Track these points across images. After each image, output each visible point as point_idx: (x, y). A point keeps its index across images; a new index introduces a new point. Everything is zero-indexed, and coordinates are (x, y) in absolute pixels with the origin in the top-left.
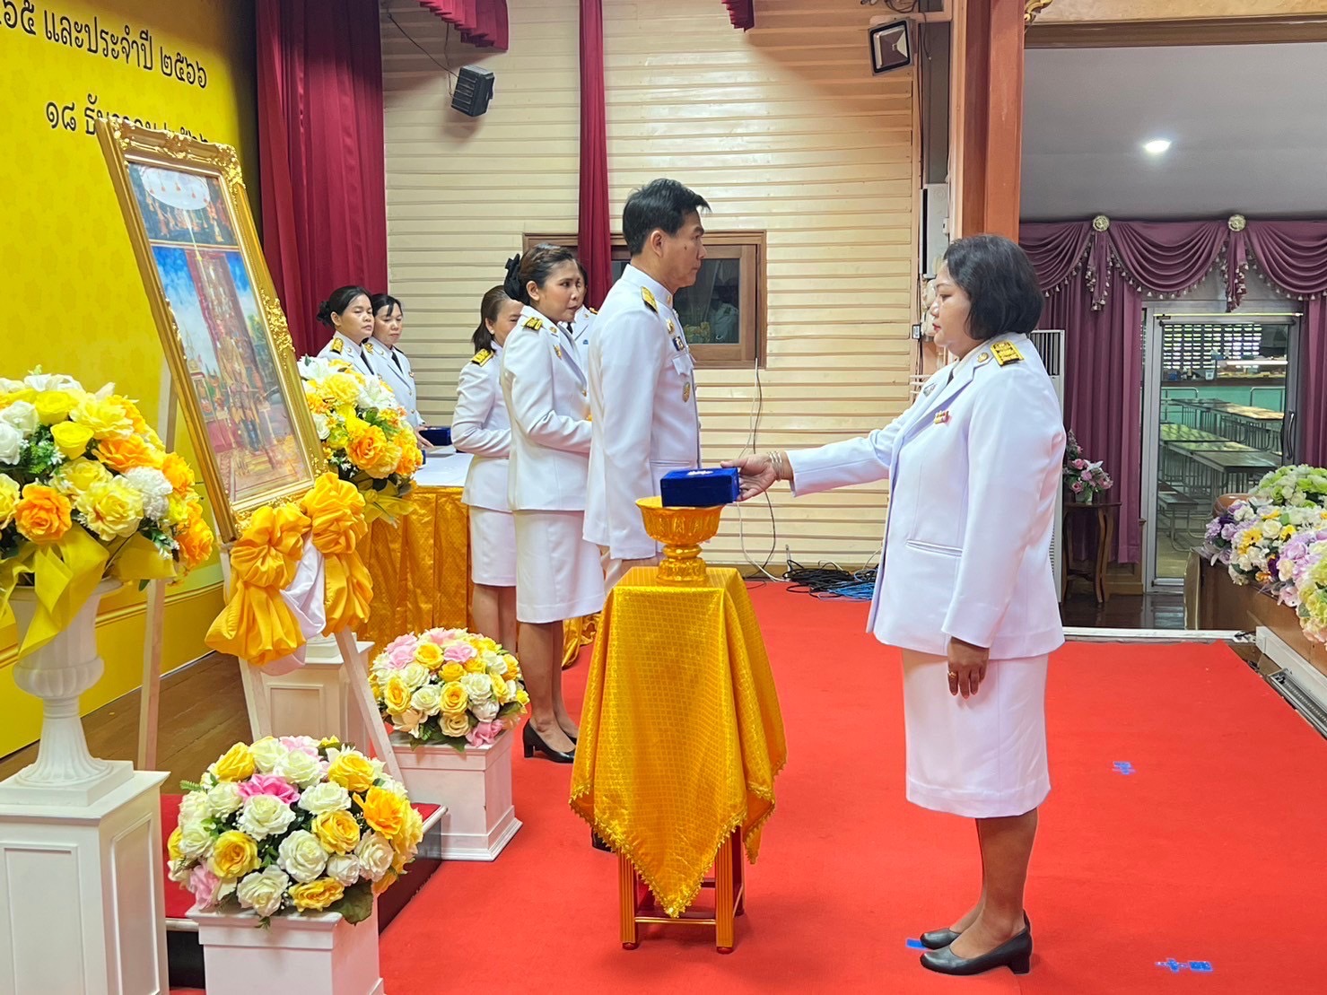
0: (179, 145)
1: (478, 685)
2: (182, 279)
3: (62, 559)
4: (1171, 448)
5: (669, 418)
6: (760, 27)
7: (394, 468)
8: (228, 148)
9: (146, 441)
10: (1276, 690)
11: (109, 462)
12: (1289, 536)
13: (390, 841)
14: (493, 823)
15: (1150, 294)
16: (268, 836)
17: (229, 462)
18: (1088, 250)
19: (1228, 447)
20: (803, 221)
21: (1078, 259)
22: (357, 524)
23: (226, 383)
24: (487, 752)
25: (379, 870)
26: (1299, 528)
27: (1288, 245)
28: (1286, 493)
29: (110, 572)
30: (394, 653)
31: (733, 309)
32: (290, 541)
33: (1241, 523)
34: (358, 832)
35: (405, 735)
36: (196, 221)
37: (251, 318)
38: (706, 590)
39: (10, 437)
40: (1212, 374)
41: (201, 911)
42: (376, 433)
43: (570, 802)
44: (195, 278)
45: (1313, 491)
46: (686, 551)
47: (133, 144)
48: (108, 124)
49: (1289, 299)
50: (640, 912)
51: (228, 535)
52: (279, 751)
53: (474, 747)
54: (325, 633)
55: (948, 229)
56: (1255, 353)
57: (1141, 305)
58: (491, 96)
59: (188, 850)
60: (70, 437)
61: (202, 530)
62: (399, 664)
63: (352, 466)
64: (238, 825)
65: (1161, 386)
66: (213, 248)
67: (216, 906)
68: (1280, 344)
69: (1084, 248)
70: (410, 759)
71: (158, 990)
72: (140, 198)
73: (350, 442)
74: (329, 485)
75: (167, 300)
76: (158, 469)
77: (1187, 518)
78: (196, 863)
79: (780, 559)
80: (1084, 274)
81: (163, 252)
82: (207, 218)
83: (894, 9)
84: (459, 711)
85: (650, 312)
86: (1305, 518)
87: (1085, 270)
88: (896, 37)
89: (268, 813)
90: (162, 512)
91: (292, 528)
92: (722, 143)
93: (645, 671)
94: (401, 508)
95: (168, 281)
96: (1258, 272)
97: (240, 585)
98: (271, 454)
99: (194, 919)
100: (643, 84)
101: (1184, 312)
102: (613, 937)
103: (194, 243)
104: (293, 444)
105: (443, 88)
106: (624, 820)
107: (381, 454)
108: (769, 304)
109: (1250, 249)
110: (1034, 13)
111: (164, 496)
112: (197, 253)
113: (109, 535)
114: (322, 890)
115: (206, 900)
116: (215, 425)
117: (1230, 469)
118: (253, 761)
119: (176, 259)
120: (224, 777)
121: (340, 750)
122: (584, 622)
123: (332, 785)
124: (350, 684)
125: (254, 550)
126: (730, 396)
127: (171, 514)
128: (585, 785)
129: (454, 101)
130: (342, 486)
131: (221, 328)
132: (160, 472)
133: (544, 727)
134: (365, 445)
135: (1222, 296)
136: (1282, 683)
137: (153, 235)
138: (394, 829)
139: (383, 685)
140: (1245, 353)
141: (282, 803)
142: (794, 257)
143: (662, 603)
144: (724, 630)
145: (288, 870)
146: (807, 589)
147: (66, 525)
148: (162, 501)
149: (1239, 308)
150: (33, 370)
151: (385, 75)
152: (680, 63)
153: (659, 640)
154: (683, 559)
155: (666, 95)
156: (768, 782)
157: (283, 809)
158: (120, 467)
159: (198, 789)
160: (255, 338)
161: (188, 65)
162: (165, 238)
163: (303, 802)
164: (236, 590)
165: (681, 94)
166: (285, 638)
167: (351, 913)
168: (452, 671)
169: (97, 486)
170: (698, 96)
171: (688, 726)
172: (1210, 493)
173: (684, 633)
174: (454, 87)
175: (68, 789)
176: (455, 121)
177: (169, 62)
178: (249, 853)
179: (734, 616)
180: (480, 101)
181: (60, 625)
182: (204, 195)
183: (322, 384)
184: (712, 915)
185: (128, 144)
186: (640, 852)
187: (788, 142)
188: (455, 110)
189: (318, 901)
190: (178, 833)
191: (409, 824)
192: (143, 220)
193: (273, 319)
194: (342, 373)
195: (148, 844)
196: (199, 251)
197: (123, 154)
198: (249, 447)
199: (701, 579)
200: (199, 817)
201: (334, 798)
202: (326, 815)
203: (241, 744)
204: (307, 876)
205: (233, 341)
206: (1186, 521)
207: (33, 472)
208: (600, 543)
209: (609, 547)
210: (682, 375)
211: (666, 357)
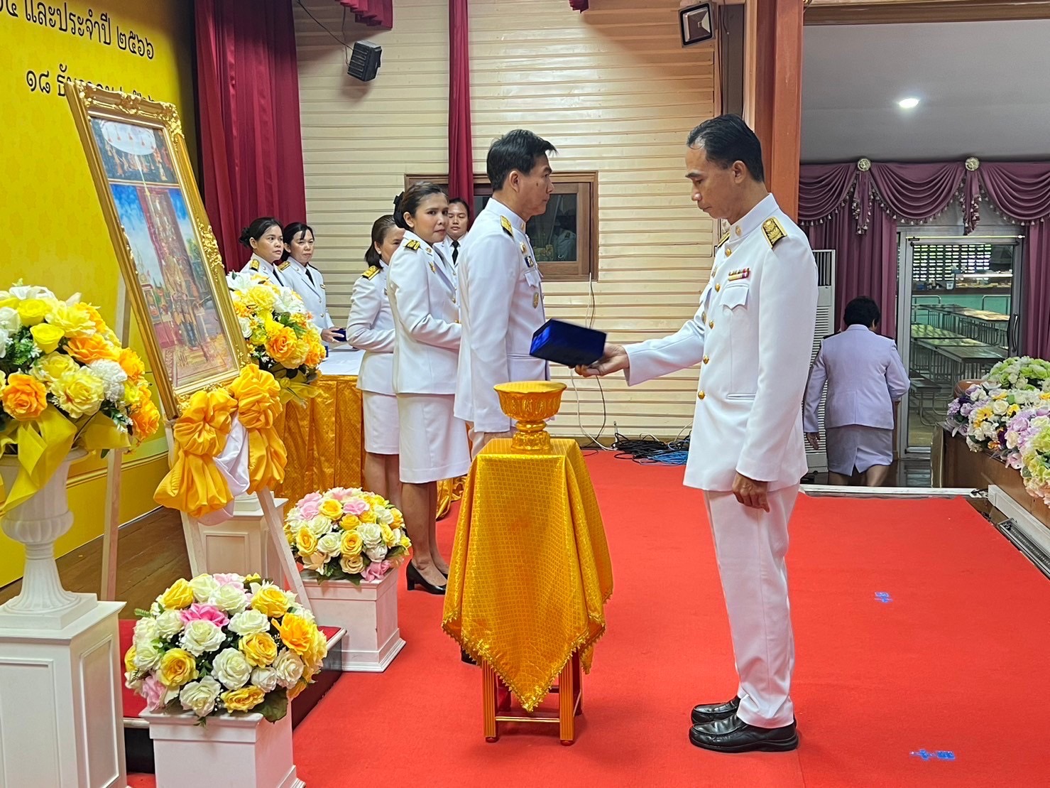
0: (131, 103)
1: (370, 532)
2: (134, 210)
3: (40, 433)
4: (920, 343)
5: (520, 319)
6: (593, 9)
7: (304, 360)
8: (170, 106)
9: (106, 339)
10: (1004, 535)
11: (76, 356)
12: (1014, 413)
13: (300, 657)
14: (383, 643)
15: (903, 221)
16: (204, 652)
17: (172, 356)
18: (854, 186)
19: (964, 343)
20: (626, 164)
21: (846, 193)
22: (273, 405)
23: (169, 293)
24: (378, 586)
25: (293, 680)
26: (1022, 406)
27: (1013, 181)
28: (1012, 379)
29: (78, 444)
30: (304, 507)
31: (572, 233)
32: (221, 418)
33: (976, 403)
34: (276, 649)
35: (313, 573)
36: (145, 164)
37: (189, 241)
38: (550, 457)
40: (952, 285)
41: (152, 712)
42: (289, 332)
43: (442, 625)
44: (145, 210)
45: (1033, 377)
46: (535, 426)
47: (95, 102)
48: (75, 86)
49: (1014, 225)
50: (499, 713)
51: (172, 413)
52: (213, 585)
53: (368, 582)
54: (249, 491)
56: (985, 268)
57: (895, 230)
58: (379, 65)
59: (141, 664)
60: (45, 336)
61: (151, 410)
62: (308, 516)
63: (270, 359)
64: (180, 644)
65: (912, 294)
66: (158, 186)
67: (163, 708)
68: (1005, 261)
69: (850, 185)
70: (317, 592)
71: (117, 775)
72: (101, 145)
73: (268, 339)
74: (251, 374)
75: (122, 227)
76: (116, 361)
77: (933, 399)
78: (147, 674)
79: (609, 432)
80: (851, 205)
81: (119, 189)
82: (154, 162)
84: (356, 553)
85: (507, 236)
86: (1027, 399)
87: (852, 201)
88: (701, 16)
89: (205, 634)
90: (119, 395)
91: (223, 408)
92: (563, 102)
93: (502, 520)
94: (309, 392)
95: (123, 212)
96: (989, 203)
97: (181, 453)
98: (205, 350)
99: (146, 718)
100: (499, 55)
101: (930, 235)
102: (479, 732)
103: (144, 182)
104: (223, 341)
105: (341, 59)
106: (489, 639)
107: (293, 349)
108: (600, 229)
109: (983, 185)
111: (120, 383)
112: (146, 190)
113: (76, 413)
114: (247, 695)
115: (154, 704)
116: (161, 326)
117: (966, 360)
118: (192, 593)
119: (129, 194)
120: (169, 606)
121: (261, 584)
122: (454, 483)
123: (255, 612)
124: (269, 532)
125: (192, 425)
126: (569, 303)
127: (126, 397)
128: (454, 612)
129: (349, 69)
130: (262, 375)
131: (165, 249)
132: (117, 364)
133: (423, 566)
134: (280, 342)
135: (960, 222)
136: (1009, 529)
137: (111, 175)
138: (305, 647)
139: (295, 533)
140: (978, 268)
141: (215, 627)
142: (620, 193)
143: (515, 467)
144: (566, 489)
145: (220, 680)
146: (631, 456)
147: (43, 406)
148: (119, 387)
149: (974, 232)
150: (16, 282)
151: (298, 49)
152: (529, 38)
153: (514, 496)
154: (532, 432)
155: (518, 64)
156: (599, 609)
157: (216, 631)
158: (86, 359)
159: (148, 616)
160: (193, 257)
161: (139, 41)
162: (120, 177)
163: (232, 626)
164: (178, 457)
165: (529, 63)
166: (217, 496)
167: (270, 714)
168: (349, 521)
169: (67, 375)
170: (544, 64)
171: (537, 563)
172: (951, 380)
173: (534, 491)
174: (349, 58)
175: (46, 616)
176: (352, 85)
177: (124, 38)
178: (189, 666)
179: (573, 477)
180: (370, 68)
181: (38, 485)
182: (151, 143)
183: (245, 294)
184: (556, 714)
185: (91, 102)
186: (501, 663)
187: (615, 100)
188: (351, 76)
189: (244, 704)
190: (133, 651)
191: (316, 643)
192: (103, 163)
193: (207, 242)
194: (261, 285)
195: (109, 661)
196: (148, 188)
197: (87, 111)
198: (188, 343)
199: (547, 448)
200: (150, 638)
201: (256, 622)
202: (250, 636)
203: (183, 580)
204: (235, 685)
205: (175, 259)
206: (932, 401)
207: (16, 363)
208: (467, 420)
209: (473, 423)
210: (532, 286)
211: (518, 271)
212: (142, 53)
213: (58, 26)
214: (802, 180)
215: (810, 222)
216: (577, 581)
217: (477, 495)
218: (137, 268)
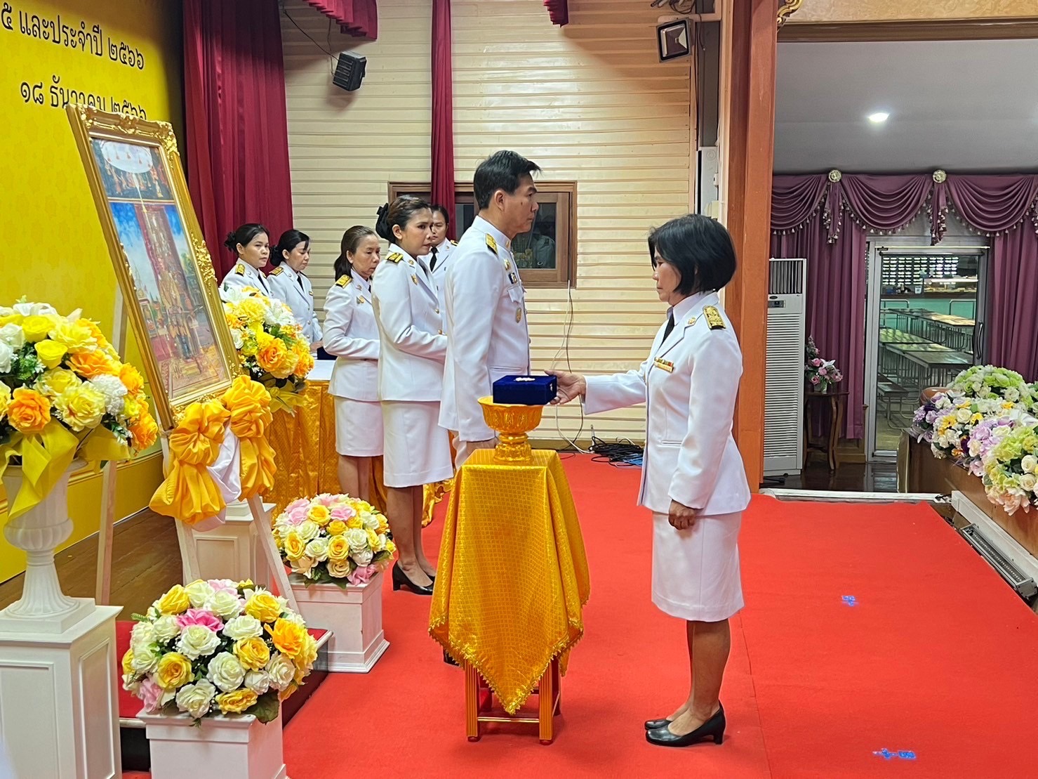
0: (130, 123)
1: (357, 538)
2: (132, 227)
3: (43, 444)
4: (888, 348)
5: (503, 333)
6: (574, 23)
7: (293, 370)
8: (166, 125)
9: (106, 353)
10: (967, 540)
11: (79, 371)
12: (977, 422)
13: (292, 660)
14: (368, 644)
15: (872, 231)
16: (200, 656)
17: (168, 368)
18: (825, 197)
19: (930, 347)
20: (604, 175)
21: (817, 204)
22: (264, 415)
23: (165, 307)
24: (364, 589)
25: (285, 682)
26: (985, 415)
27: (978, 193)
28: (976, 387)
29: (79, 455)
30: (292, 513)
31: (551, 241)
32: (215, 429)
33: (941, 410)
34: (268, 653)
35: (300, 576)
36: (142, 181)
37: (184, 256)
38: (533, 468)
39: (3, 352)
40: (920, 289)
41: (148, 713)
42: (279, 343)
43: (429, 630)
44: (142, 227)
45: (996, 385)
46: (517, 438)
47: (95, 123)
48: (77, 109)
49: (979, 236)
50: (481, 713)
51: (168, 424)
52: (208, 592)
53: (354, 586)
54: (241, 499)
55: (718, 182)
56: (953, 273)
57: (865, 239)
58: (363, 75)
59: (138, 667)
60: (49, 352)
61: (149, 422)
62: (296, 521)
63: (260, 369)
64: (177, 648)
65: (881, 298)
66: (154, 203)
67: (159, 710)
68: (971, 267)
69: (822, 194)
70: (304, 595)
71: (114, 773)
72: (101, 165)
73: (259, 350)
74: (244, 385)
75: (122, 244)
76: (116, 376)
77: (900, 403)
78: (144, 677)
79: (586, 436)
80: (822, 215)
81: (118, 207)
82: (151, 179)
83: (676, 10)
84: (343, 558)
85: (491, 253)
86: (990, 408)
87: (822, 212)
88: (678, 32)
89: (200, 639)
90: (119, 409)
91: (216, 419)
92: (543, 113)
93: (486, 529)
94: (298, 401)
95: (122, 229)
96: (955, 215)
97: (176, 463)
98: (199, 361)
99: (141, 719)
100: (481, 67)
101: (898, 244)
102: (461, 732)
103: (141, 199)
104: (215, 352)
105: (327, 68)
106: (475, 643)
107: (283, 360)
108: (578, 238)
109: (950, 197)
110: (784, 17)
111: (121, 397)
112: (144, 207)
113: (78, 426)
114: (241, 698)
115: (151, 705)
116: (157, 340)
117: (933, 366)
118: (188, 599)
119: (127, 211)
120: (166, 612)
121: (254, 590)
123: (248, 618)
124: (259, 536)
125: (187, 436)
126: (548, 310)
127: (126, 410)
128: (442, 617)
129: (335, 79)
130: (253, 385)
131: (161, 264)
132: (118, 378)
133: (408, 567)
134: (270, 353)
135: (928, 233)
136: (971, 534)
137: (110, 194)
138: (296, 651)
139: (284, 538)
140: (945, 273)
141: (210, 631)
142: (599, 203)
143: (499, 477)
144: (548, 499)
145: (215, 682)
146: (607, 459)
147: (46, 420)
148: (119, 401)
149: (940, 242)
150: (20, 299)
151: (285, 58)
152: (511, 51)
153: (497, 505)
154: (514, 444)
155: (499, 75)
156: (578, 615)
157: (211, 636)
158: (88, 374)
159: (145, 620)
160: (187, 271)
161: (130, 52)
162: (119, 196)
163: (226, 631)
164: (173, 467)
165: (511, 75)
166: (211, 503)
167: (263, 715)
168: (337, 527)
169: (70, 390)
170: (525, 77)
171: (519, 570)
172: (918, 383)
173: (516, 501)
174: (335, 68)
175: (46, 620)
176: (336, 94)
177: (115, 49)
178: (185, 670)
179: (554, 487)
180: (355, 79)
181: (41, 495)
182: (148, 161)
183: (237, 306)
184: (536, 715)
185: (92, 124)
186: (487, 666)
187: (594, 112)
188: (335, 86)
189: (238, 706)
190: (130, 654)
191: (307, 647)
192: (103, 182)
193: (201, 256)
194: (253, 297)
195: (106, 663)
196: (145, 205)
197: (88, 132)
198: (182, 356)
199: (528, 459)
200: (147, 641)
201: (250, 627)
202: (244, 641)
203: (179, 586)
204: (230, 687)
205: (170, 274)
206: (899, 405)
207: (21, 378)
208: (450, 429)
209: (458, 432)
210: (515, 301)
211: (503, 288)
212: (132, 63)
213: (51, 38)
214: (775, 190)
215: (782, 231)
216: (558, 587)
217: (462, 505)
218: (135, 284)
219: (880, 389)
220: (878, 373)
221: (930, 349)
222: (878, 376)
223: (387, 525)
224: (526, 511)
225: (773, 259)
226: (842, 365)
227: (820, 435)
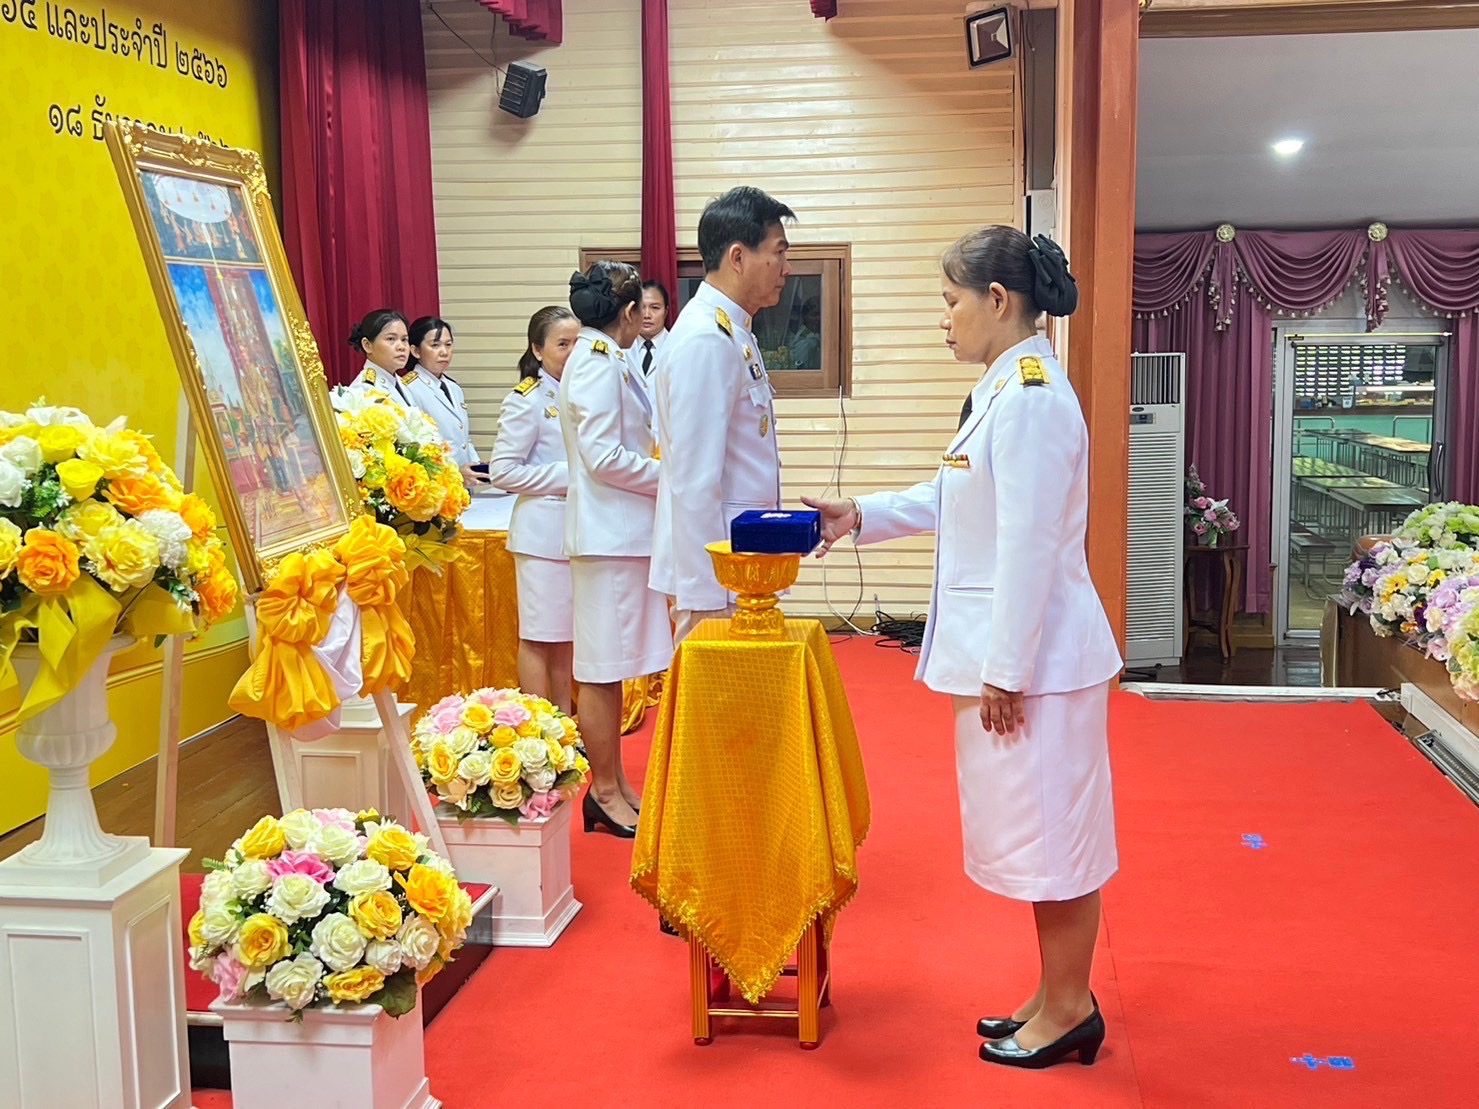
0: (197, 150)
1: (532, 751)
2: (200, 301)
3: (69, 614)
4: (1305, 484)
5: (743, 453)
6: (843, 16)
7: (438, 509)
8: (251, 154)
9: (162, 481)
10: (1424, 754)
11: (120, 504)
12: (1437, 582)
13: (435, 924)
14: (550, 905)
15: (1280, 312)
16: (300, 919)
17: (254, 504)
18: (1211, 264)
19: (1365, 482)
20: (890, 233)
21: (1200, 273)
22: (396, 572)
23: (250, 416)
24: (543, 825)
25: (424, 957)
26: (1449, 572)
27: (1435, 256)
28: (1434, 533)
29: (122, 627)
30: (439, 716)
32: (323, 591)
33: (1384, 568)
34: (400, 915)
35: (451, 807)
36: (216, 235)
37: (278, 344)
38: (784, 644)
39: (11, 477)
40: (1350, 401)
41: (227, 1003)
42: (417, 471)
43: (630, 880)
44: (215, 299)
45: (1464, 531)
46: (762, 601)
47: (146, 149)
48: (118, 127)
49: (1436, 317)
50: (713, 1004)
51: (254, 584)
52: (312, 826)
53: (528, 821)
54: (362, 693)
56: (1397, 378)
57: (1270, 324)
58: (543, 95)
59: (211, 935)
60: (77, 476)
61: (225, 580)
62: (445, 728)
63: (391, 508)
64: (267, 908)
65: (1294, 415)
66: (234, 266)
67: (242, 998)
68: (1425, 367)
69: (1206, 261)
70: (457, 834)
71: (178, 1091)
72: (154, 209)
73: (389, 481)
74: (365, 529)
75: (184, 323)
76: (176, 511)
77: (1323, 563)
78: (220, 950)
79: (867, 610)
80: (1207, 290)
81: (179, 271)
82: (229, 233)
84: (512, 780)
85: (723, 336)
86: (1456, 562)
87: (1208, 285)
88: (996, 25)
89: (300, 894)
90: (180, 559)
91: (325, 577)
92: (802, 146)
93: (716, 734)
94: (446, 555)
95: (186, 302)
96: (1401, 287)
97: (267, 641)
98: (300, 495)
99: (219, 1012)
100: (712, 80)
101: (1319, 332)
102: (684, 1031)
103: (214, 260)
104: (325, 483)
105: (490, 87)
106: (696, 901)
107: (424, 494)
108: (854, 325)
109: (1393, 261)
111: (182, 542)
112: (218, 272)
113: (121, 585)
114: (360, 979)
115: (230, 992)
116: (238, 462)
117: (1370, 507)
118: (283, 836)
119: (194, 278)
120: (251, 855)
121: (379, 824)
122: (650, 681)
123: (371, 862)
124: (391, 751)
125: (282, 601)
126: (811, 429)
127: (190, 561)
128: (648, 862)
129: (502, 101)
130: (380, 530)
131: (245, 354)
132: (178, 515)
133: (606, 798)
134: (405, 484)
135: (1362, 314)
136: (1430, 745)
137: (169, 251)
138: (441, 912)
139: (427, 751)
140: (1387, 378)
141: (315, 883)
142: (882, 273)
143: (735, 659)
144: (806, 690)
145: (323, 958)
146: (898, 643)
147: (73, 575)
148: (179, 547)
149: (1380, 327)
150: (35, 401)
151: (428, 72)
152: (754, 57)
153: (733, 700)
154: (759, 610)
155: (738, 93)
156: (849, 859)
157: (316, 889)
158: (134, 509)
159: (222, 868)
160: (282, 365)
161: (206, 63)
162: (181, 254)
163: (338, 882)
164: (262, 646)
165: (754, 91)
166: (317, 699)
167: (393, 1005)
168: (503, 735)
169: (107, 532)
170: (776, 93)
171: (765, 795)
172: (1349, 535)
173: (761, 693)
174: (501, 85)
175: (78, 868)
176: (503, 123)
177: (185, 58)
178: (278, 939)
179: (816, 673)
180: (530, 100)
181: (67, 685)
182: (225, 207)
183: (357, 417)
184: (793, 1007)
185: (141, 149)
186: (714, 934)
187: (879, 143)
188: (502, 111)
189: (356, 992)
190: (201, 916)
191: (456, 906)
192: (158, 235)
193: (302, 344)
194: (379, 404)
195: (166, 929)
196: (220, 269)
197: (134, 161)
198: (276, 487)
199: (779, 632)
200: (224, 899)
201: (373, 877)
202: (365, 896)
203: (269, 818)
204: (343, 964)
205: (257, 369)
206: (1322, 566)
207: (37, 515)
208: (667, 593)
209: (676, 597)
210: (759, 406)
211: (740, 385)
212: (210, 79)
213: (93, 41)
214: (1138, 255)
215: (1149, 313)
216: (820, 819)
217: (681, 699)
218: (205, 381)
219: (1295, 543)
220: (1291, 520)
221: (1365, 485)
222: (1290, 525)
223: (577, 733)
224: (776, 708)
225: (1136, 354)
226: (1239, 506)
227: (1207, 607)
